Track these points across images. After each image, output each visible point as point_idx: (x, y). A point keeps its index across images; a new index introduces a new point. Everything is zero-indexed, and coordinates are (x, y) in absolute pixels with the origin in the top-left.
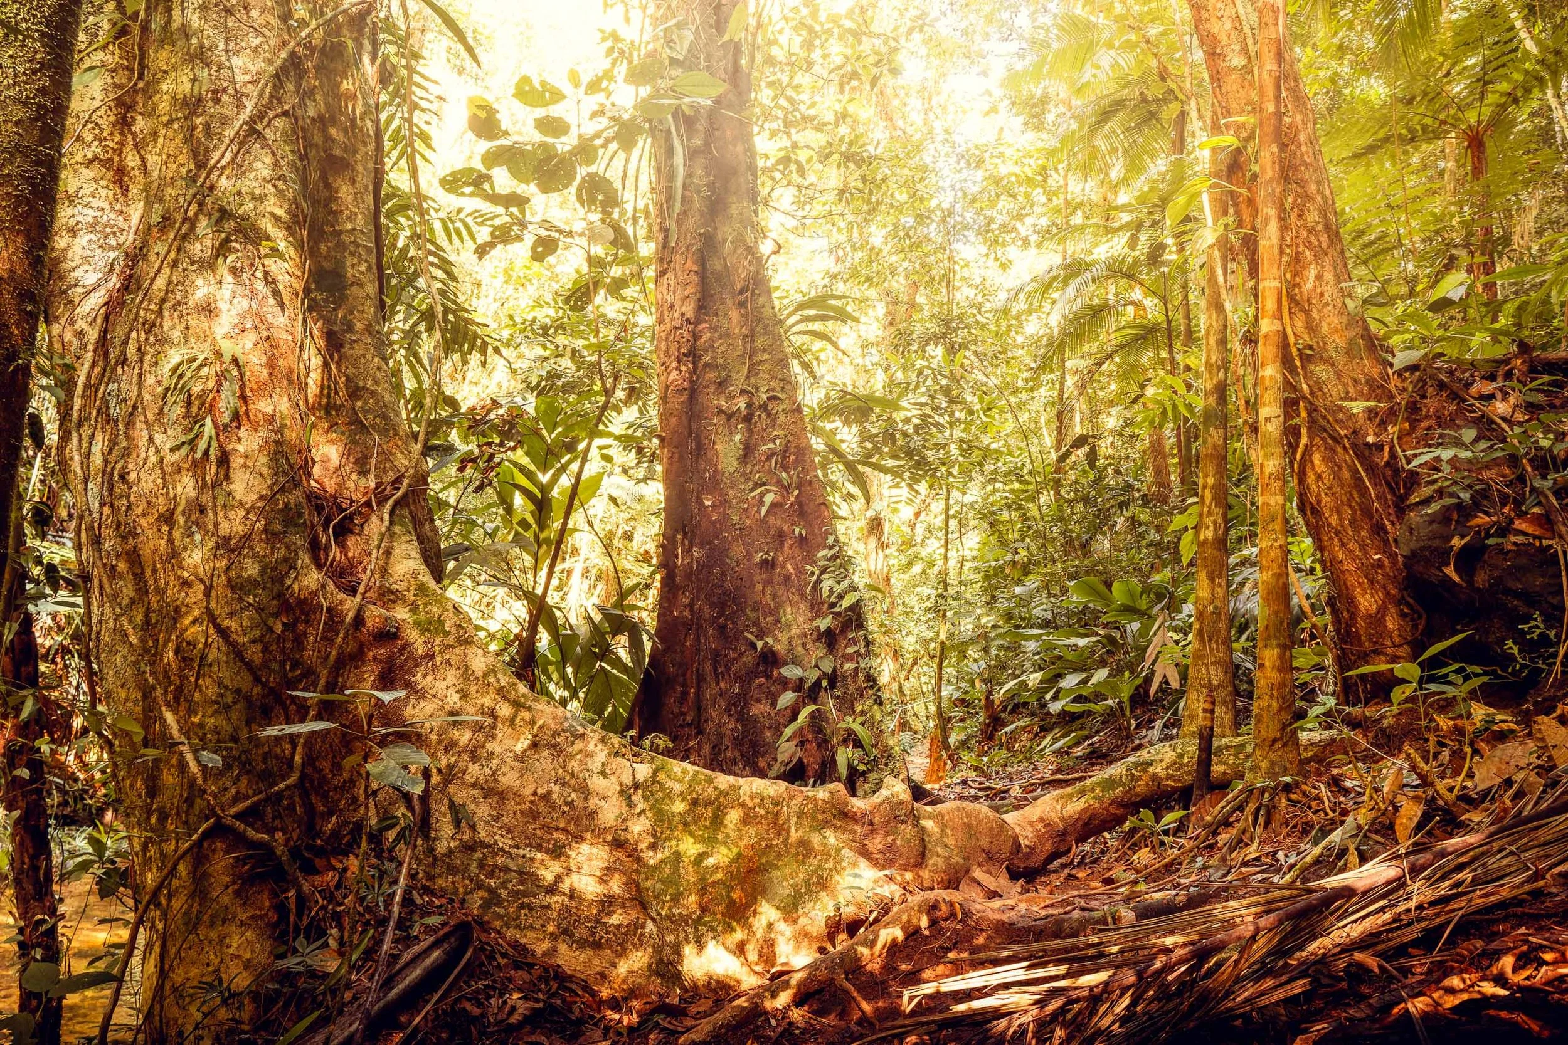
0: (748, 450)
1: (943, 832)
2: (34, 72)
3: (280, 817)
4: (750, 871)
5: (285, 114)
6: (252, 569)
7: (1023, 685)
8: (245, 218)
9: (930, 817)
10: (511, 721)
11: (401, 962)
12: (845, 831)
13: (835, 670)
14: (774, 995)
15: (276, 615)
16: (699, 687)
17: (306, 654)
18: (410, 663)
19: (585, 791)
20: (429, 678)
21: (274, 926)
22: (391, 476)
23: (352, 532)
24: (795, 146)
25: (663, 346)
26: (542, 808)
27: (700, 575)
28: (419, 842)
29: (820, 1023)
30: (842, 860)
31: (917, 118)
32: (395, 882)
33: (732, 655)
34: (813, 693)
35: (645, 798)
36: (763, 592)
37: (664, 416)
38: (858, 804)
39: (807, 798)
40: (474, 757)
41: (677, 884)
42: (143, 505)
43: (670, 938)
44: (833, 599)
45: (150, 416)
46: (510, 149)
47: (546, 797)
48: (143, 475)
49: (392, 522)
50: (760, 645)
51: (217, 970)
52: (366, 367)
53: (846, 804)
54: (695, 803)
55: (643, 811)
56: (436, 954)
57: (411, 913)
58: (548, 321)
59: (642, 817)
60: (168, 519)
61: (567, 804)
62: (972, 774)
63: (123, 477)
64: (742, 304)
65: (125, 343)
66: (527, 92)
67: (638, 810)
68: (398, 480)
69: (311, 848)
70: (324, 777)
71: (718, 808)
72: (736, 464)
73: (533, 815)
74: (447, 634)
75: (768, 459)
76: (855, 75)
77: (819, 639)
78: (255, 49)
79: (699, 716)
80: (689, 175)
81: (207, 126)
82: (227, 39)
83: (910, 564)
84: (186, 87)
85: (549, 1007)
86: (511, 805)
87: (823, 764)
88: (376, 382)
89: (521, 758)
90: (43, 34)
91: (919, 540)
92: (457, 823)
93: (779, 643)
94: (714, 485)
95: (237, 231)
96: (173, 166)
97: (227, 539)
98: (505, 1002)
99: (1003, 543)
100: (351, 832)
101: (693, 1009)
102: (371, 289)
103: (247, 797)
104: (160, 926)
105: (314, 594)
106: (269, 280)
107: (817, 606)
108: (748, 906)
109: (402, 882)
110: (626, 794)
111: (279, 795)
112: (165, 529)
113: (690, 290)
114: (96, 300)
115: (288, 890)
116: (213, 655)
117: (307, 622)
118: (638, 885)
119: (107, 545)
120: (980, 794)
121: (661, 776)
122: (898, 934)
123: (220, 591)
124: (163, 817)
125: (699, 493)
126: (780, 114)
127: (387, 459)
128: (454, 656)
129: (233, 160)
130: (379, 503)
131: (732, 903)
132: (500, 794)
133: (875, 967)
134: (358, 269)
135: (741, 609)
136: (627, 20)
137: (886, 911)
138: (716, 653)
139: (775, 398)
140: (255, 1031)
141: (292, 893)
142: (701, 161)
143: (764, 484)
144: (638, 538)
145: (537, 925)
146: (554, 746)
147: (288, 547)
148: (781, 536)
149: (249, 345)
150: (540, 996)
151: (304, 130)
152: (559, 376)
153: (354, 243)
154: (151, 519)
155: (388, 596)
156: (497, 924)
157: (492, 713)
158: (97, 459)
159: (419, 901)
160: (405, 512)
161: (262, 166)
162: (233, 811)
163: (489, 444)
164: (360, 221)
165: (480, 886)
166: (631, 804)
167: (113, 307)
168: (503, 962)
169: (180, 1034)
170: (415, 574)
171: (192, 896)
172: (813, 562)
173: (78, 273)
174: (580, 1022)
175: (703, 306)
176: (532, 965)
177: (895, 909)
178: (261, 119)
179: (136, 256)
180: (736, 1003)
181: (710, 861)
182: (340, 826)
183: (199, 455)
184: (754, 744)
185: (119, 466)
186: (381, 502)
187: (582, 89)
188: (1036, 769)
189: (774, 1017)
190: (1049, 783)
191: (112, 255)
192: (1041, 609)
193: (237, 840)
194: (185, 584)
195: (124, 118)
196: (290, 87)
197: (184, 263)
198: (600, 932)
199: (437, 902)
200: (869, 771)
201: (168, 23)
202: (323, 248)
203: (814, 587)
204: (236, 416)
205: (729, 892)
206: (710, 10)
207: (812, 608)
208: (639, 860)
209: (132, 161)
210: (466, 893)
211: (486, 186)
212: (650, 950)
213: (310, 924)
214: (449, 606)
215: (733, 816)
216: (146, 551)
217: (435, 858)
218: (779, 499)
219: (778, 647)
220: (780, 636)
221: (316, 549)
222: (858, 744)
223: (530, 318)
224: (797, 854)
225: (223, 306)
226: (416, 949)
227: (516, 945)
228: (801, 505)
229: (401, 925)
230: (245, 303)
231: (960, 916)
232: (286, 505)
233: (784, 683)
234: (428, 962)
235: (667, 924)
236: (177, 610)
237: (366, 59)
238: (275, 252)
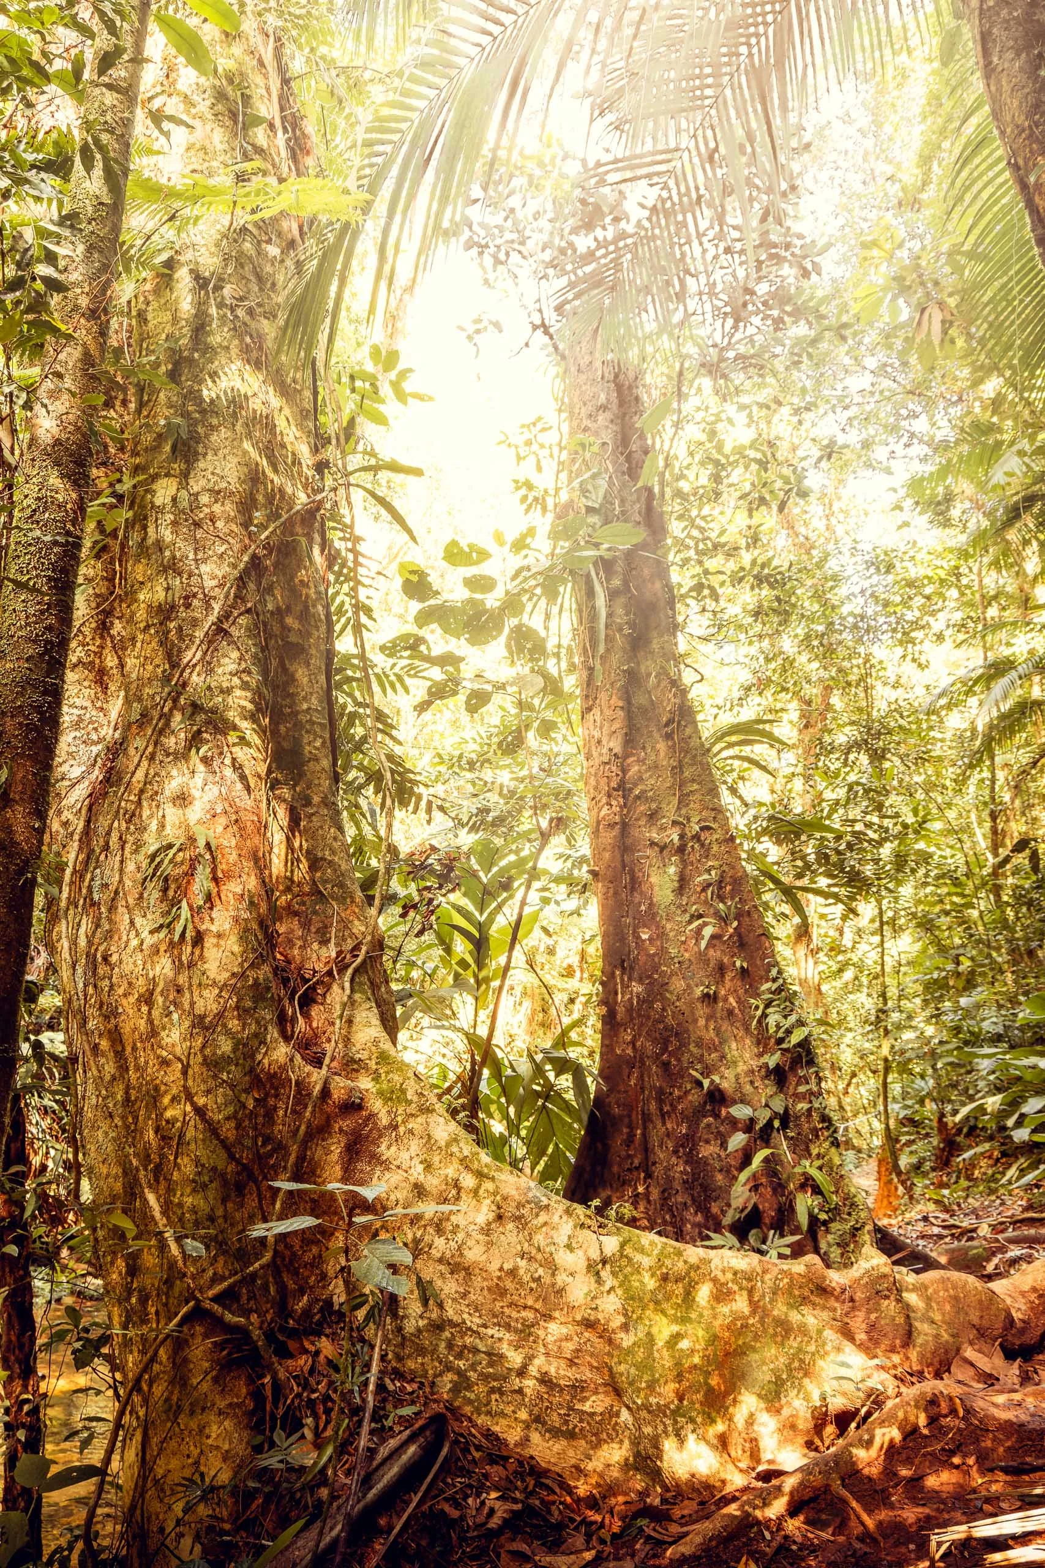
0: (683, 883)
1: (929, 1306)
2: (42, 612)
3: (254, 1297)
4: (727, 1354)
5: (248, 611)
6: (225, 1046)
7: (982, 1109)
8: (214, 711)
9: (915, 1289)
10: (475, 1192)
11: (379, 1458)
12: (824, 1308)
13: (786, 1109)
14: (766, 1504)
15: (246, 1091)
16: (645, 1128)
17: (277, 1128)
18: (375, 1134)
19: (553, 1267)
20: (393, 1149)
21: (252, 1413)
22: (349, 944)
23: (315, 1001)
24: (706, 572)
25: (592, 781)
26: (509, 1284)
27: (640, 1011)
28: (388, 1320)
29: (818, 1537)
30: (824, 1344)
31: (819, 524)
32: (367, 1366)
33: (676, 1092)
34: (764, 1136)
35: (614, 1274)
36: (707, 1027)
37: (597, 851)
38: (836, 1278)
39: (782, 1271)
40: (439, 1230)
41: (652, 1369)
42: (125, 985)
43: (648, 1430)
44: (780, 1034)
45: (131, 901)
46: (441, 607)
47: (513, 1272)
48: (124, 957)
49: (352, 990)
50: (706, 1083)
51: (197, 1463)
52: (324, 838)
53: (824, 1278)
54: (665, 1278)
55: (612, 1288)
56: (412, 1449)
57: (384, 1400)
58: (474, 756)
59: (612, 1295)
60: (147, 999)
61: (534, 1280)
62: (931, 1206)
63: (105, 959)
64: (668, 736)
65: (108, 833)
66: (455, 554)
67: (607, 1287)
68: (357, 948)
69: (283, 1329)
70: (294, 1254)
71: (689, 1281)
72: (671, 897)
73: (500, 1292)
74: (410, 1103)
75: (704, 890)
76: (762, 501)
77: (767, 1077)
78: (221, 556)
79: (647, 1158)
80: (610, 615)
81: (180, 629)
82: (196, 550)
83: (841, 971)
84: (161, 595)
85: (529, 1511)
86: (478, 1282)
87: (780, 1210)
88: (333, 852)
89: (487, 1231)
90: (50, 579)
91: (849, 945)
92: (425, 1302)
93: (725, 1079)
94: (651, 917)
95: (208, 722)
96: (150, 668)
97: (202, 1017)
98: (483, 1503)
99: (942, 950)
100: (321, 1310)
101: (677, 1513)
102: (326, 763)
103: (223, 1278)
104: (141, 1413)
105: (283, 1068)
106: (237, 766)
107: (763, 1041)
108: (727, 1394)
109: (375, 1368)
110: (593, 1268)
111: (254, 1276)
112: (144, 1009)
113: (616, 725)
114: (80, 793)
115: (264, 1376)
116: (190, 1133)
117: (277, 1096)
118: (610, 1369)
119: (91, 1025)
120: (945, 1232)
121: (628, 1250)
122: (895, 1434)
123: (196, 1068)
124: (144, 1300)
125: (636, 928)
126: (692, 543)
127: (346, 927)
128: (415, 1124)
129: (202, 659)
130: (340, 972)
131: (710, 1391)
132: (466, 1269)
133: (874, 1471)
134: (314, 745)
135: (683, 1045)
136: (539, 468)
137: (878, 1404)
138: (661, 1092)
139: (708, 828)
140: (236, 1531)
141: (267, 1380)
142: (621, 600)
143: (700, 916)
144: (560, 953)
145: (509, 1410)
146: (518, 1218)
147: (258, 1022)
148: (721, 969)
149: (220, 829)
150: (518, 1495)
151: (265, 624)
152: (488, 811)
153: (310, 721)
154: (132, 1000)
155: (351, 1066)
156: (468, 1410)
157: (456, 1185)
158: (82, 942)
159: (391, 1387)
160: (364, 979)
161: (229, 662)
162: (211, 1293)
163: (428, 889)
164: (314, 702)
165: (449, 1368)
166: (599, 1281)
167: (96, 800)
168: (477, 1455)
169: (162, 1530)
170: (376, 1042)
171: (171, 1382)
172: (757, 995)
173: (65, 768)
174: (560, 1527)
175: (630, 740)
176: (508, 1458)
177: (890, 1404)
178: (227, 617)
179: (116, 750)
180: (725, 1511)
181: (684, 1344)
182: (311, 1304)
183: (176, 938)
184: (705, 1188)
185: (102, 948)
186: (342, 970)
187: (507, 547)
188: (1003, 1204)
189: (768, 1528)
190: (1022, 1221)
191: (95, 749)
192: (991, 1022)
193: (216, 1324)
194: (165, 1063)
195: (104, 623)
196: (252, 586)
197: (159, 756)
198: (574, 1420)
199: (409, 1389)
200: (832, 1220)
201: (144, 539)
202: (282, 729)
203: (759, 1022)
204: (209, 898)
205: (706, 1379)
206: (622, 459)
207: (758, 1043)
208: (610, 1341)
209: (111, 661)
210: (435, 1376)
211: (423, 648)
212: (627, 1442)
213: (286, 1414)
214: (411, 1074)
215: (704, 1293)
216: (126, 1029)
217: (404, 1338)
218: (716, 930)
219: (725, 1085)
220: (727, 1073)
221: (283, 1022)
222: (817, 1190)
223: (457, 753)
224: (775, 1335)
225: (196, 793)
226: (393, 1443)
227: (489, 1435)
228: (740, 936)
229: (378, 1416)
230: (215, 790)
231: (961, 1413)
232: (256, 980)
233: (734, 1124)
234: (405, 1458)
235: (644, 1414)
236: (156, 1088)
237: (316, 551)
238: (243, 741)
